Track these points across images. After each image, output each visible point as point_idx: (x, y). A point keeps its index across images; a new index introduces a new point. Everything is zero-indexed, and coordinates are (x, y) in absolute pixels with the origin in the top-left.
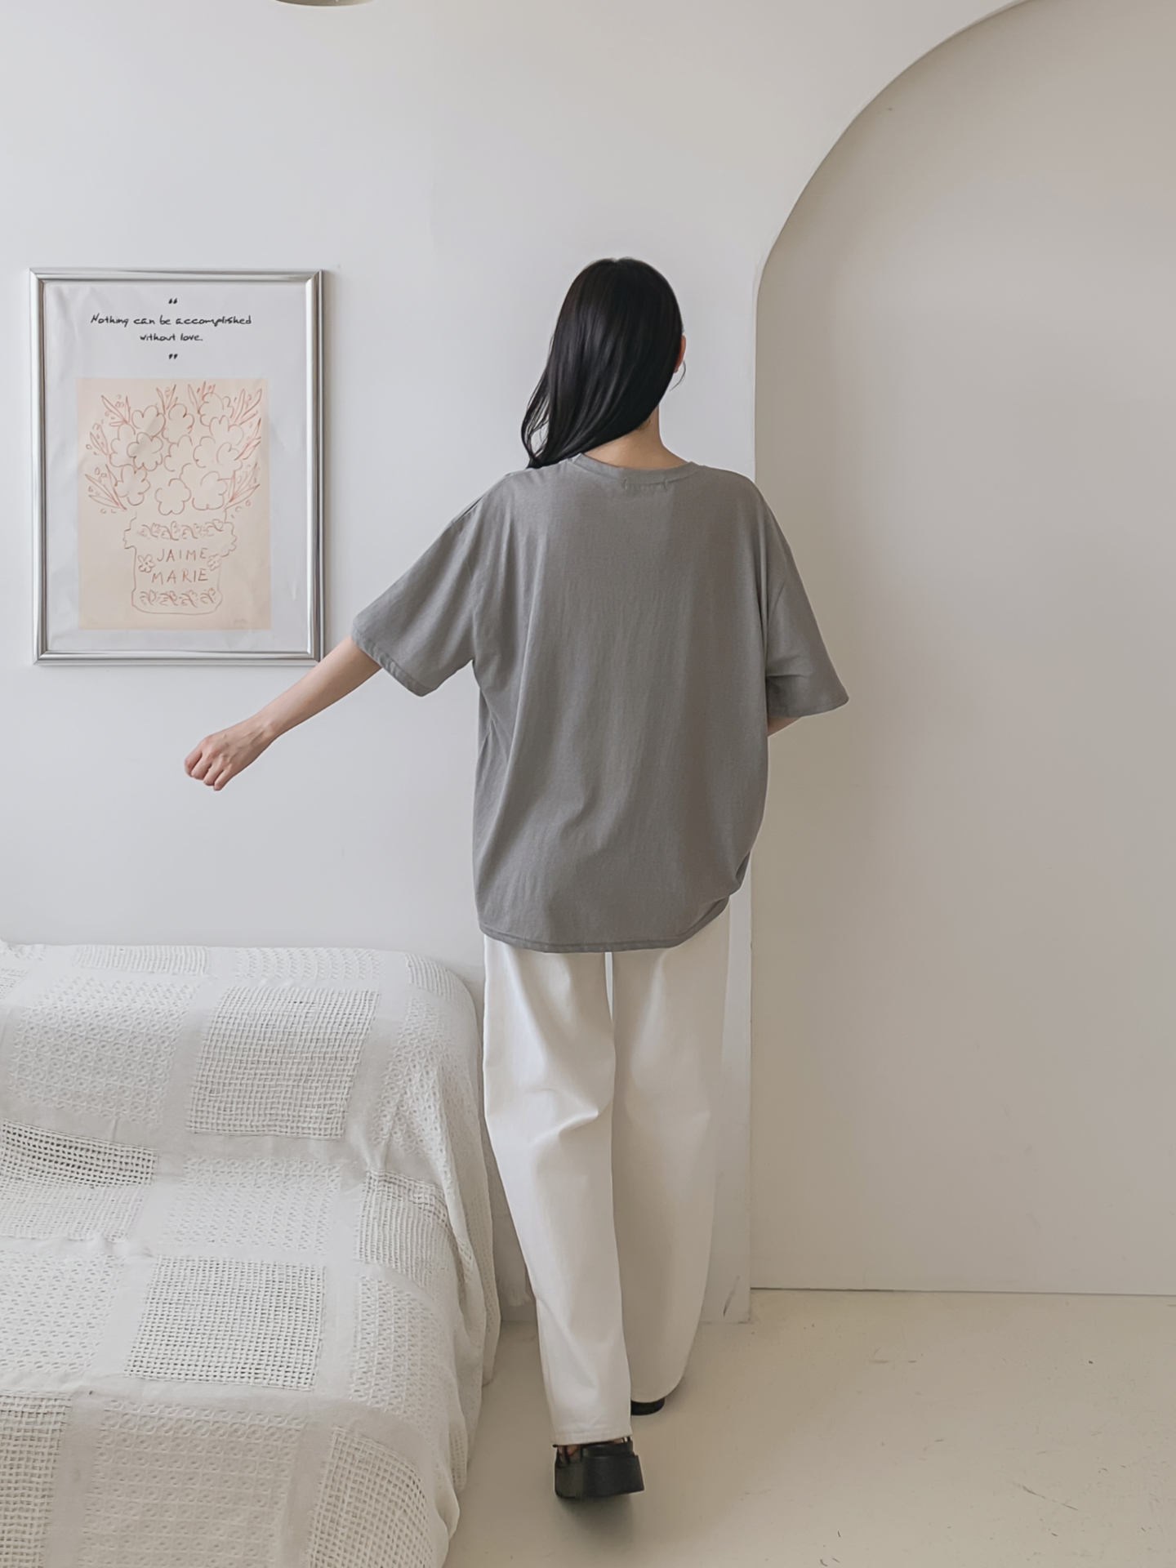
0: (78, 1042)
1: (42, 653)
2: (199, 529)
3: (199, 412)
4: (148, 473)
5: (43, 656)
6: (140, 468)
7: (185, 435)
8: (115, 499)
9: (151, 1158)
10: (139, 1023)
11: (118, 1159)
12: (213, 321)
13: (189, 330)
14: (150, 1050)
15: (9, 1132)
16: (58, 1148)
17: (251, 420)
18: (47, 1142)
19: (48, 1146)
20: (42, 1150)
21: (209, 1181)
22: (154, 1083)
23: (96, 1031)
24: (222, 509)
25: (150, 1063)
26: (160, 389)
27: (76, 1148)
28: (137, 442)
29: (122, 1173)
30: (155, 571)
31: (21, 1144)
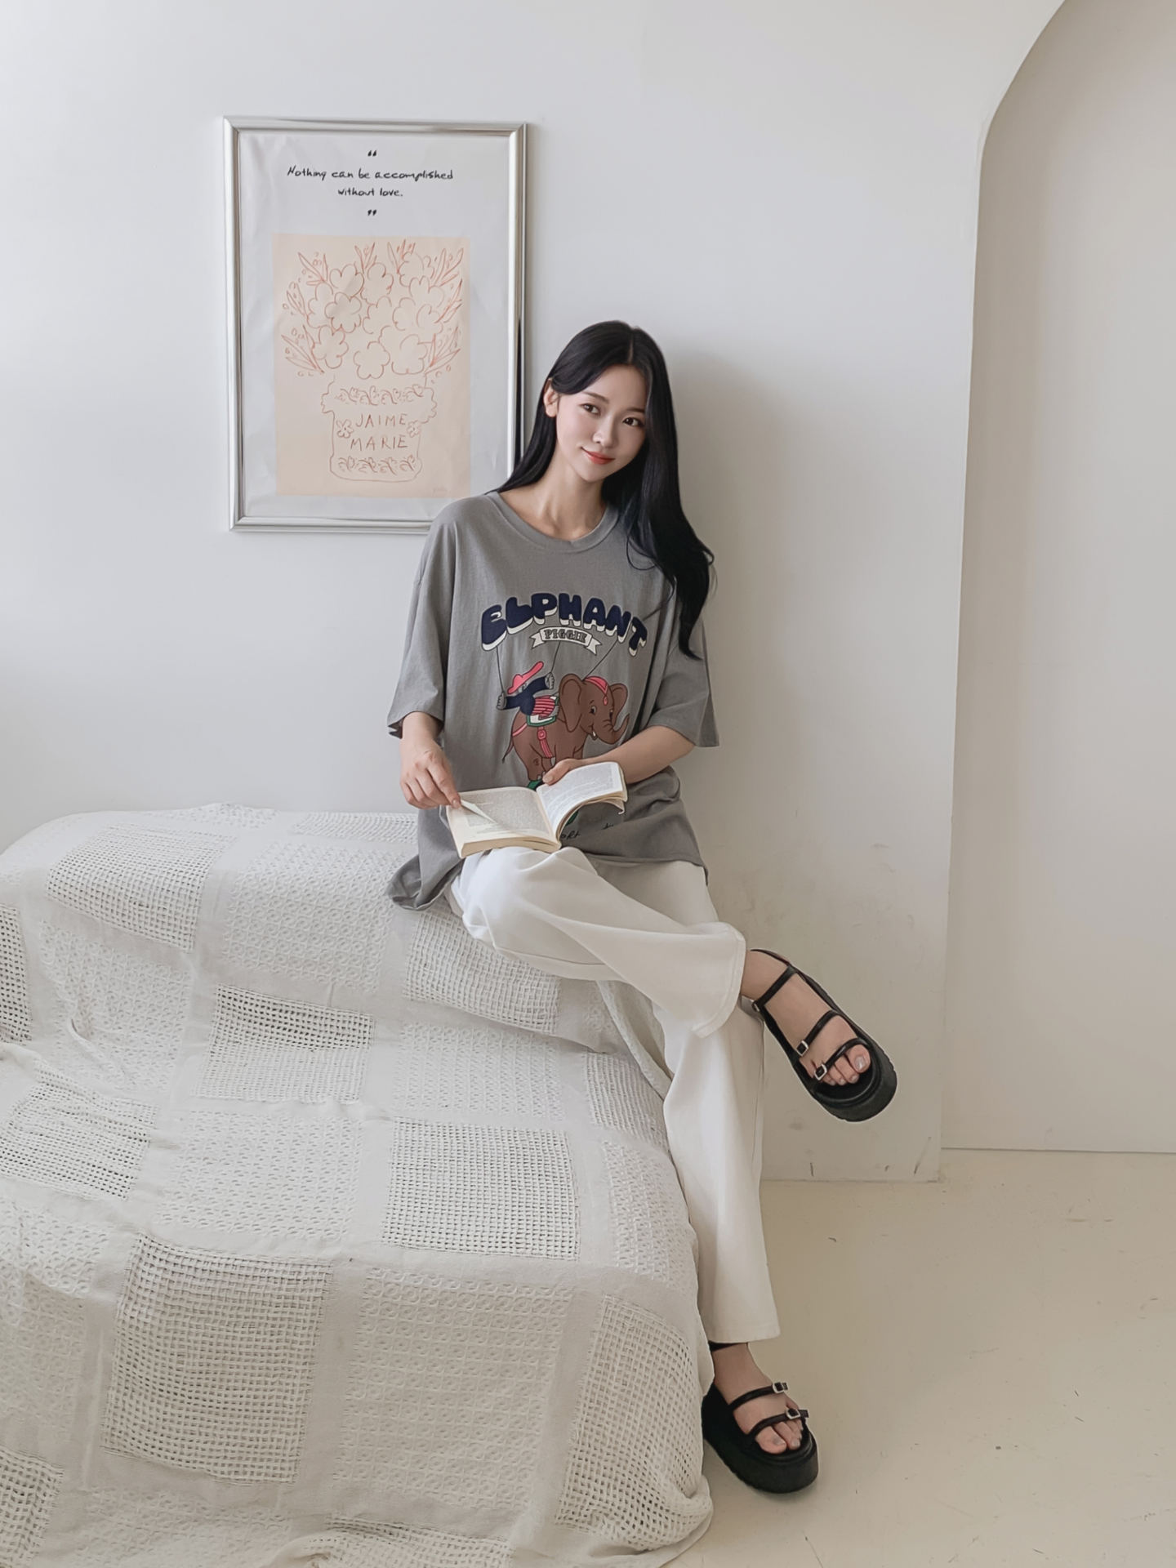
0: (294, 908)
1: (239, 519)
2: (398, 395)
3: (398, 272)
4: (347, 335)
5: (241, 521)
6: (338, 330)
7: (384, 296)
8: (312, 361)
9: (368, 1023)
10: (356, 889)
11: (334, 1023)
12: (413, 175)
13: (388, 185)
14: (368, 915)
15: (224, 996)
16: (274, 1013)
17: (452, 281)
18: (263, 1007)
19: (264, 1010)
20: (258, 1014)
21: (427, 1046)
22: (371, 949)
23: (311, 898)
24: (422, 374)
25: (367, 929)
26: (358, 246)
27: (293, 1013)
28: (335, 302)
29: (339, 1037)
30: (354, 436)
31: (237, 1008)
